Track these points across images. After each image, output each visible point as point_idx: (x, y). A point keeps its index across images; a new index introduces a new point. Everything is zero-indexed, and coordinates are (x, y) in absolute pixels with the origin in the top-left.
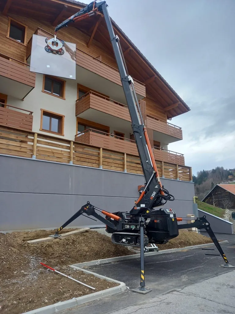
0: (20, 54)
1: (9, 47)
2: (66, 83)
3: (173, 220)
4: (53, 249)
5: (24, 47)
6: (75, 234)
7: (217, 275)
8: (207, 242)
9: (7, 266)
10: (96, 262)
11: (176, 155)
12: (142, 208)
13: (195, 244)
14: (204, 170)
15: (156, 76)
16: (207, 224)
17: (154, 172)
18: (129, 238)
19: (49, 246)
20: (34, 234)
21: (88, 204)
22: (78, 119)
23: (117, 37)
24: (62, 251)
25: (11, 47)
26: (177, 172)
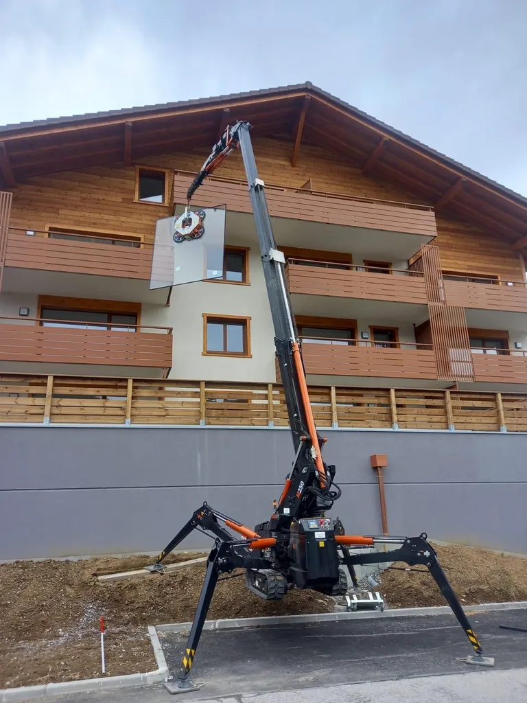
1: (139, 217)
2: (249, 251)
3: (322, 545)
4: (135, 594)
5: (164, 209)
6: (196, 566)
9: (44, 619)
10: (211, 623)
15: (465, 178)
16: (427, 553)
19: (132, 587)
20: (118, 564)
21: (205, 508)
24: (151, 597)
25: (143, 218)
26: (498, 412)
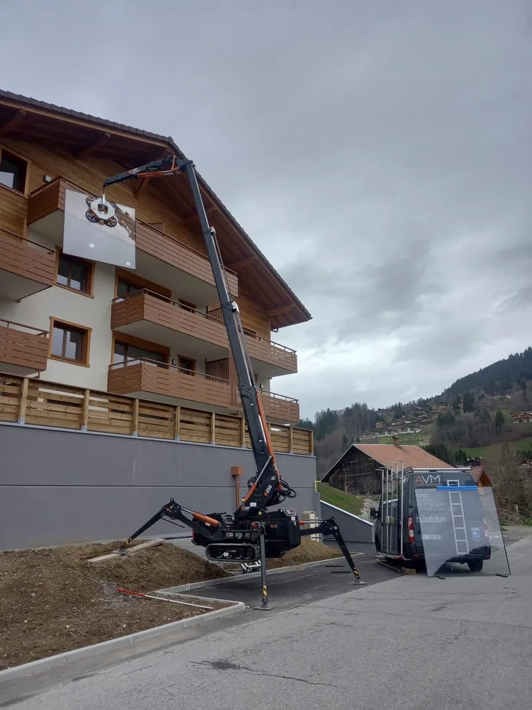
0: (17, 214)
2: (96, 266)
3: (295, 524)
4: (124, 570)
5: (23, 199)
6: (147, 549)
7: (345, 592)
8: (334, 556)
10: (186, 586)
11: (286, 401)
12: (252, 508)
13: (315, 559)
14: (328, 409)
15: (256, 258)
16: (336, 528)
17: (270, 457)
18: (235, 551)
19: (119, 566)
21: (172, 503)
22: (115, 334)
23: (213, 230)
24: (137, 572)
26: (290, 440)
